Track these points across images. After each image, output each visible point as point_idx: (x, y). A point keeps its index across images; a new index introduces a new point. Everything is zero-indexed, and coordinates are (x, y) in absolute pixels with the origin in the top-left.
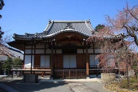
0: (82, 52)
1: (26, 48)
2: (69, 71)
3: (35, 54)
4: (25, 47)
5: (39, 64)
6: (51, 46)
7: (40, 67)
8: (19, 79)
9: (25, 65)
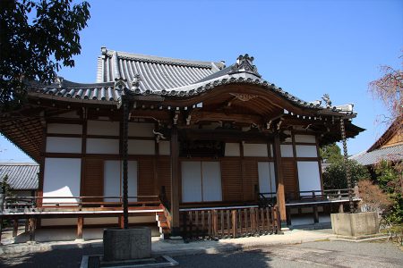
0: (236, 153)
1: (50, 131)
2: (231, 210)
3: (83, 156)
4: (45, 129)
5: (101, 191)
6: (169, 127)
7: (101, 200)
8: (39, 250)
9: (45, 195)
